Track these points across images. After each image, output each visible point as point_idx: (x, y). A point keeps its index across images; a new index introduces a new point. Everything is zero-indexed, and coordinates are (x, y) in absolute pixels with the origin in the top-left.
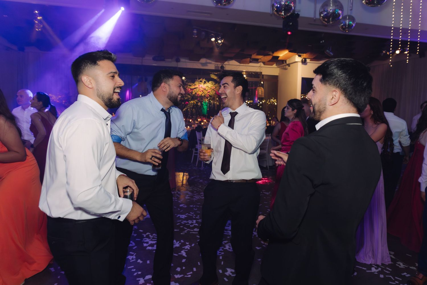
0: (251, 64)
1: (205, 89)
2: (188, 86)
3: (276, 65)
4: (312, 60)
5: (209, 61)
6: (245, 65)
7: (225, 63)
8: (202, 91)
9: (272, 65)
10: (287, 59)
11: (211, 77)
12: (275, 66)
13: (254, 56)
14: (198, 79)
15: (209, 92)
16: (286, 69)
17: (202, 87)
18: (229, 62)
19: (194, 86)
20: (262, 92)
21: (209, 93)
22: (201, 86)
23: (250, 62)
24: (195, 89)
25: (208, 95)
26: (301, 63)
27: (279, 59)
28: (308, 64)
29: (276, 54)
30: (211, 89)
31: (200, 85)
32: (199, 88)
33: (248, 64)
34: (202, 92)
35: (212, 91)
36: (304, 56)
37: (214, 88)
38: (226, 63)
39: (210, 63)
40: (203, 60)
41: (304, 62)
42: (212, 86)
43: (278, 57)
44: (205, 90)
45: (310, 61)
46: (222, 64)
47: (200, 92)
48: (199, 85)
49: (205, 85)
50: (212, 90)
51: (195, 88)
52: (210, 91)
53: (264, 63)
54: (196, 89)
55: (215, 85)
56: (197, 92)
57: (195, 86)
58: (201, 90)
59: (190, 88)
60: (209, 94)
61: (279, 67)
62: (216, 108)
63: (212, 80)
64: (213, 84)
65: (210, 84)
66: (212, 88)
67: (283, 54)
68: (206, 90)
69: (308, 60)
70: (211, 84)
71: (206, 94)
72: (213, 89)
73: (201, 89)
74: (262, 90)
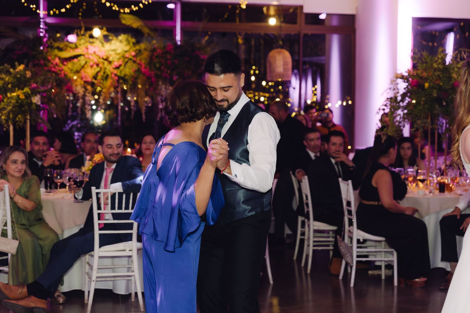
1: (106, 60)
2: (56, 52)
8: (98, 65)
11: (124, 22)
14: (83, 28)
15: (117, 68)
17: (95, 53)
19: (71, 51)
20: (285, 64)
21: (119, 71)
22: (92, 49)
24: (75, 60)
25: (116, 75)
30: (124, 57)
31: (90, 47)
32: (86, 56)
34: (95, 66)
35: (129, 64)
37: (133, 53)
42: (127, 48)
44: (106, 62)
47: (92, 66)
48: (87, 48)
49: (108, 47)
50: (126, 60)
51: (76, 57)
52: (120, 65)
54: (79, 58)
55: (134, 44)
56: (83, 67)
57: (76, 50)
58: (92, 63)
59: (60, 58)
60: (119, 74)
62: (144, 117)
63: (127, 30)
65: (121, 41)
66: (127, 55)
68: (110, 62)
70: (125, 43)
71: (109, 74)
72: (130, 57)
73: (95, 59)
74: (284, 58)
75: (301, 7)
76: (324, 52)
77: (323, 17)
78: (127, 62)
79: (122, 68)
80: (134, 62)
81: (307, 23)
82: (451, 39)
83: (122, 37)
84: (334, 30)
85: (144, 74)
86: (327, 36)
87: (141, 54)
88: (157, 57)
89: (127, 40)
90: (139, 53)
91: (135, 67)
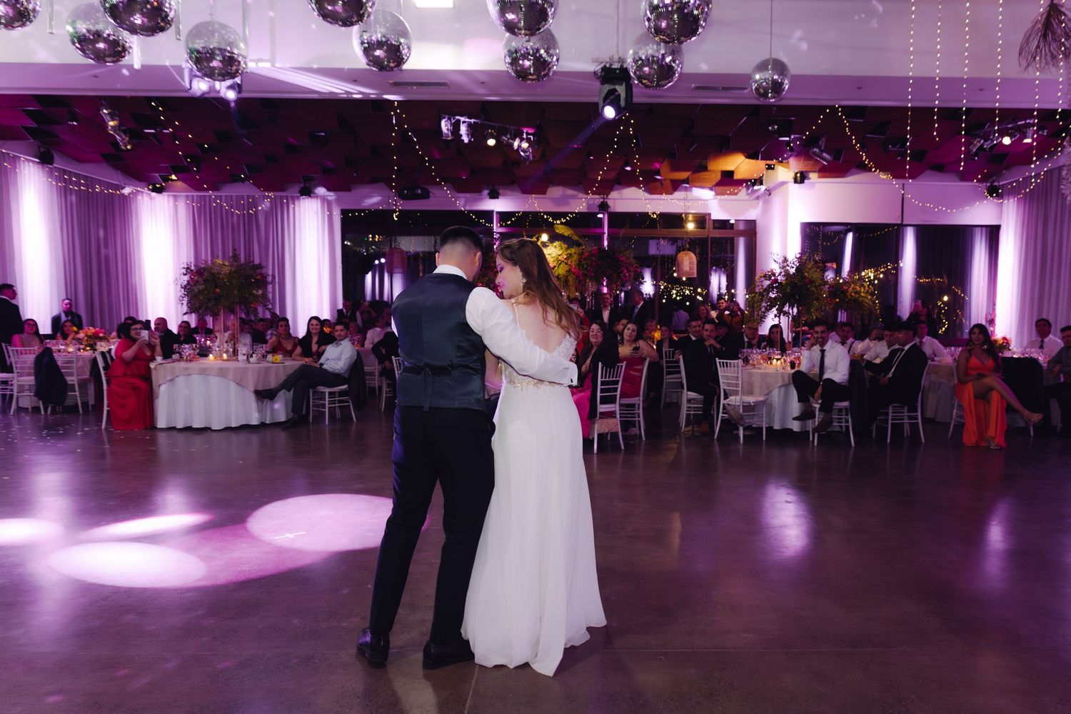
3: (747, 193)
4: (824, 174)
5: (570, 192)
6: (662, 197)
7: (609, 197)
10: (759, 178)
11: (558, 231)
13: (667, 175)
18: (620, 191)
20: (691, 263)
23: (675, 189)
26: (795, 185)
27: (737, 177)
29: (722, 166)
30: (558, 260)
35: (562, 266)
36: (794, 164)
37: (565, 257)
38: (614, 195)
39: (574, 197)
40: (555, 191)
42: (560, 252)
43: (733, 172)
45: (819, 177)
46: (604, 198)
50: (559, 262)
53: (713, 190)
55: (567, 249)
64: (562, 248)
65: (555, 247)
66: (560, 258)
69: (812, 176)
70: (559, 248)
72: (563, 260)
74: (690, 258)
75: (710, 214)
76: (733, 250)
77: (732, 222)
78: (560, 264)
79: (556, 268)
80: (566, 264)
81: (714, 228)
82: (850, 237)
83: (556, 243)
84: (741, 233)
85: (574, 274)
86: (735, 239)
87: (572, 257)
88: (584, 259)
89: (560, 246)
90: (570, 256)
91: (567, 268)
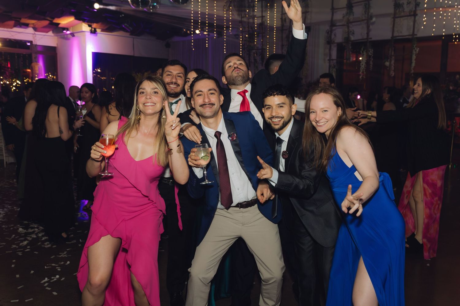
0: (15, 29)
3: (53, 32)
4: (103, 30)
6: (6, 29)
9: (47, 32)
10: (70, 27)
12: (50, 33)
13: (24, 21)
16: (67, 39)
23: (15, 26)
26: (89, 33)
27: (60, 26)
28: (98, 35)
29: (56, 21)
33: (12, 28)
36: (94, 25)
41: (94, 32)
43: (59, 24)
45: (101, 31)
53: (35, 29)
61: (57, 36)
67: (65, 21)
69: (98, 31)
75: (32, 41)
84: (40, 53)
